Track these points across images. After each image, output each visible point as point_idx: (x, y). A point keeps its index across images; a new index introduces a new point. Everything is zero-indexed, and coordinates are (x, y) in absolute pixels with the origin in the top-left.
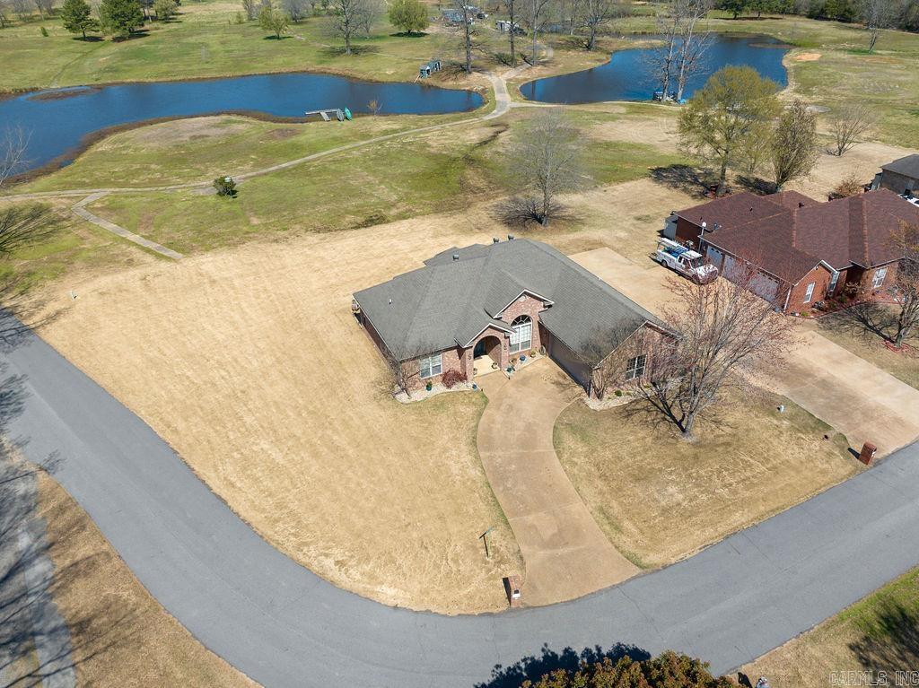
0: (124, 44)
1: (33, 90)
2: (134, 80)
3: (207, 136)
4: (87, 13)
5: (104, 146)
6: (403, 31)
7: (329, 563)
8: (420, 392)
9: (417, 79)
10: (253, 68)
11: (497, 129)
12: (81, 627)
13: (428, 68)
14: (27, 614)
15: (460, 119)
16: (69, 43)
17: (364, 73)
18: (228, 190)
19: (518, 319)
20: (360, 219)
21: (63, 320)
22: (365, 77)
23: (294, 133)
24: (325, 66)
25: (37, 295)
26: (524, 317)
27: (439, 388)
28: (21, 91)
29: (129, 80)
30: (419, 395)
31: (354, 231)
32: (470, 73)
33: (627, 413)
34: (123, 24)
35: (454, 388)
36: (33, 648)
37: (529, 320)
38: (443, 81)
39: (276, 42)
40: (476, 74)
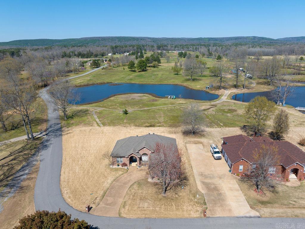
0: (140, 73)
1: (111, 83)
2: (134, 83)
3: (135, 99)
4: (134, 65)
5: (112, 98)
6: (213, 75)
7: (66, 192)
8: (116, 166)
9: (205, 89)
10: (164, 82)
11: (211, 107)
12: (21, 188)
13: (208, 87)
14: (17, 183)
15: (205, 102)
16: (128, 72)
17: (191, 86)
18: (126, 113)
19: (144, 154)
20: (149, 125)
21: (69, 135)
22: (190, 87)
23: (156, 101)
24: (183, 83)
25: (69, 129)
26: (146, 154)
27: (120, 167)
28: (108, 83)
29: (133, 82)
30: (114, 167)
31: (144, 128)
32: (221, 89)
33: (156, 184)
34: (141, 68)
35: (123, 167)
36: (13, 188)
37: (147, 155)
38: (211, 91)
39: (177, 75)
40: (222, 90)
